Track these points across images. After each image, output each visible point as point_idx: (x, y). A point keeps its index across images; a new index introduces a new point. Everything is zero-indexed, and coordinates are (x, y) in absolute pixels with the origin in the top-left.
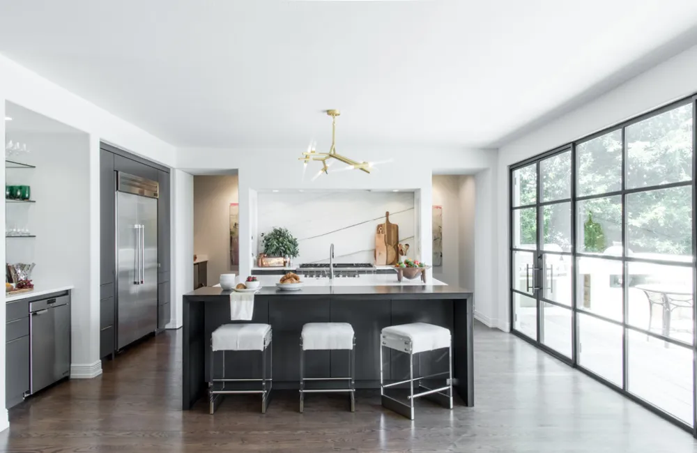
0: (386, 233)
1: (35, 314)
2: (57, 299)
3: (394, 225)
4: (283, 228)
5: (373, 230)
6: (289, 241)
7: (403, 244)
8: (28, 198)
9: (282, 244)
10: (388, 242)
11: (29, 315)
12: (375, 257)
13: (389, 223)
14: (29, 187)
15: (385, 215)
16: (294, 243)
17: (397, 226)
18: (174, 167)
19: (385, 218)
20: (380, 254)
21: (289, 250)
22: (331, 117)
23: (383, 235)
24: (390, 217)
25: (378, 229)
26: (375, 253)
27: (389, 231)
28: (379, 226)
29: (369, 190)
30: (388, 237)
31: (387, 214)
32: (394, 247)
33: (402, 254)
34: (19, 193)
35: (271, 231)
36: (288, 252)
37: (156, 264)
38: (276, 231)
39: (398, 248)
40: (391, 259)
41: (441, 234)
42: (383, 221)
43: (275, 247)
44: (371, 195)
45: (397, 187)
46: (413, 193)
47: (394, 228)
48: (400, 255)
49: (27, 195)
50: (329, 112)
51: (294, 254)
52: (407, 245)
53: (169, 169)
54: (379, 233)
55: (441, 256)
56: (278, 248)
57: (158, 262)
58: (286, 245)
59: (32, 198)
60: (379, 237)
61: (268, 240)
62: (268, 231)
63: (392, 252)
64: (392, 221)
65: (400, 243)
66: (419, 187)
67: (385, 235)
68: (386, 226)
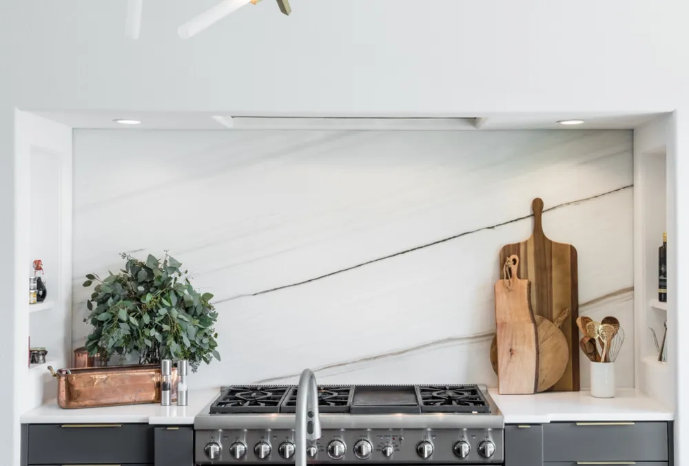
0: (533, 278)
3: (562, 247)
4: (160, 256)
6: (181, 301)
7: (596, 314)
9: (152, 313)
10: (540, 310)
12: (495, 363)
13: (544, 238)
15: (528, 211)
16: (200, 311)
17: (573, 251)
19: (529, 223)
20: (511, 351)
21: (178, 339)
23: (525, 283)
24: (545, 217)
25: (503, 261)
26: (491, 348)
27: (543, 269)
28: (508, 251)
29: (473, 121)
30: (540, 297)
31: (538, 207)
32: (562, 328)
33: (595, 357)
35: (118, 267)
36: (174, 347)
38: (134, 266)
39: (575, 329)
42: (522, 232)
43: (124, 330)
46: (631, 131)
47: (561, 260)
48: (583, 357)
51: (197, 354)
52: (611, 321)
56: (133, 336)
58: (166, 319)
60: (509, 290)
61: (101, 299)
62: (109, 265)
63: (557, 345)
64: (555, 230)
65: (583, 312)
67: (530, 284)
68: (531, 249)
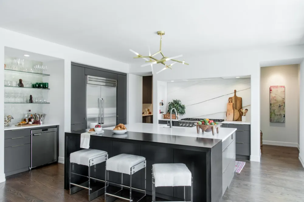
0: (234, 103)
1: (33, 135)
2: (48, 129)
3: (239, 97)
4: (178, 99)
5: (226, 100)
6: (180, 106)
7: (244, 109)
8: (47, 88)
10: (235, 108)
11: (31, 135)
12: (227, 116)
13: (236, 96)
14: (48, 83)
15: (234, 92)
16: (183, 107)
17: (241, 99)
18: (128, 73)
19: (234, 94)
20: (229, 114)
22: (159, 36)
23: (232, 103)
24: (237, 93)
25: (229, 100)
26: (227, 114)
27: (236, 101)
28: (230, 98)
30: (235, 104)
31: (235, 91)
32: (239, 111)
34: (42, 86)
35: (172, 101)
37: (116, 115)
39: (241, 111)
40: (236, 118)
41: (284, 103)
44: (222, 81)
45: (238, 75)
47: (239, 99)
48: (242, 116)
49: (47, 87)
50: (159, 33)
52: (247, 110)
53: (126, 74)
54: (230, 102)
55: (284, 117)
57: (117, 115)
59: (49, 88)
60: (229, 105)
61: (170, 105)
63: (237, 114)
64: (238, 95)
66: (250, 74)
67: (233, 104)
68: (234, 98)
